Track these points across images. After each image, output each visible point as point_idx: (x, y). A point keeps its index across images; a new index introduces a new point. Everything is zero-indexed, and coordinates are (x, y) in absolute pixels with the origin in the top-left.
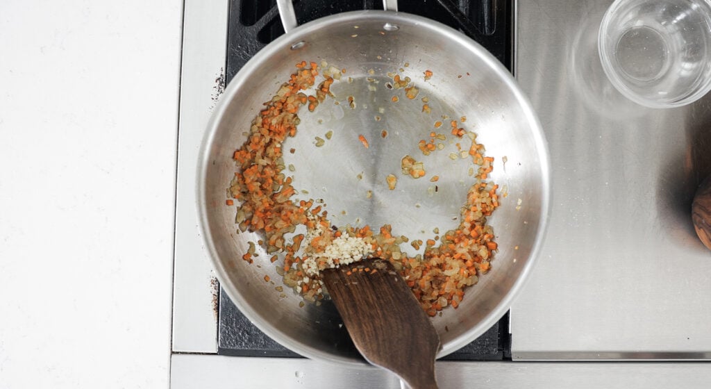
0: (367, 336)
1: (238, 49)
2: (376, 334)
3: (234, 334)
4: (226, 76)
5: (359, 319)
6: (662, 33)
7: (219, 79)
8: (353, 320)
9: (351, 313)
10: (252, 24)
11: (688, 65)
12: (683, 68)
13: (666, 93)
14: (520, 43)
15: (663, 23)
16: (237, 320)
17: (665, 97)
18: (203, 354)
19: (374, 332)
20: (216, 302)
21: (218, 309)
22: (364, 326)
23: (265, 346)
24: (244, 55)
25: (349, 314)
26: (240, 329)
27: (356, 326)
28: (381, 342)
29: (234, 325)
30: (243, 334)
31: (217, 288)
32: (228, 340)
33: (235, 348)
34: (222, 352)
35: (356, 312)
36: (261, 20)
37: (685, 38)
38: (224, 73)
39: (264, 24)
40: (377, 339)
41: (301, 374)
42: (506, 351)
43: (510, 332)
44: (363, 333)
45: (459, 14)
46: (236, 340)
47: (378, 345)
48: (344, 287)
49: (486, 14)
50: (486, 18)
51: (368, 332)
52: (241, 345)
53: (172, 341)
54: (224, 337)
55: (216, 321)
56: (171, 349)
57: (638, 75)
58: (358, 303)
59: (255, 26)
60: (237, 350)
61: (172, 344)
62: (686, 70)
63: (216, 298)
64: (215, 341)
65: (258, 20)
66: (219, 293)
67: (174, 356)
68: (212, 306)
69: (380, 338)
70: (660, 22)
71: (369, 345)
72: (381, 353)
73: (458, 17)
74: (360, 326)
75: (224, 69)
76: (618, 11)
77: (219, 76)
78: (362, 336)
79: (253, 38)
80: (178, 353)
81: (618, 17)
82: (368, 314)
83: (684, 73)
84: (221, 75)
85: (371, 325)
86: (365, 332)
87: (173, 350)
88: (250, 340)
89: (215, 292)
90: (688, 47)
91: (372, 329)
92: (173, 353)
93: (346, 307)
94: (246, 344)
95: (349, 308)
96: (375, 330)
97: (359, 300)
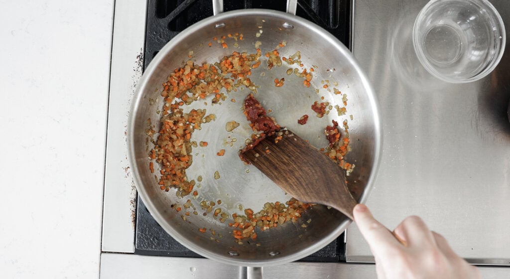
0: (294, 186)
1: (154, 35)
2: (300, 182)
3: (147, 239)
4: (145, 54)
5: (284, 176)
6: (457, 30)
7: (139, 56)
8: (280, 178)
9: (276, 174)
10: (164, 17)
11: (476, 53)
12: (473, 55)
13: (460, 73)
14: (356, 34)
15: (458, 23)
16: (149, 230)
17: (459, 75)
18: (124, 253)
19: (298, 182)
20: (134, 216)
21: (135, 221)
22: (288, 179)
23: (169, 248)
24: (158, 39)
25: (275, 176)
26: (151, 236)
27: (283, 182)
28: (305, 187)
29: (147, 233)
30: (153, 239)
31: (135, 206)
32: (142, 243)
33: (147, 249)
34: (138, 252)
35: (280, 172)
36: (171, 14)
37: (474, 33)
38: (143, 52)
39: (173, 17)
40: (302, 185)
41: (194, 269)
42: (342, 256)
43: (345, 242)
44: (291, 185)
45: (312, 13)
46: (148, 243)
47: (305, 189)
48: (262, 158)
49: (331, 14)
50: (331, 17)
51: (293, 183)
52: (152, 247)
53: (101, 243)
54: (140, 242)
55: (134, 230)
56: (101, 250)
57: (441, 60)
58: (277, 166)
59: (166, 18)
60: (148, 251)
61: (101, 246)
62: (475, 56)
63: (134, 213)
64: (133, 244)
65: (167, 15)
66: (136, 210)
67: (102, 254)
68: (131, 219)
69: (304, 184)
70: (456, 22)
71: (298, 191)
72: (309, 194)
73: (312, 15)
74: (287, 181)
75: (143, 49)
76: (427, 13)
77: (139, 54)
78: (291, 187)
79: (165, 28)
80: (105, 252)
81: (427, 17)
82: (288, 170)
83: (474, 58)
84: (141, 53)
85: (294, 177)
86: (292, 184)
87: (103, 250)
88: (158, 244)
89: (134, 209)
90: (477, 40)
91: (296, 180)
92: (102, 252)
93: (271, 171)
94: (155, 246)
95: (273, 171)
96: (298, 180)
97: (277, 163)
